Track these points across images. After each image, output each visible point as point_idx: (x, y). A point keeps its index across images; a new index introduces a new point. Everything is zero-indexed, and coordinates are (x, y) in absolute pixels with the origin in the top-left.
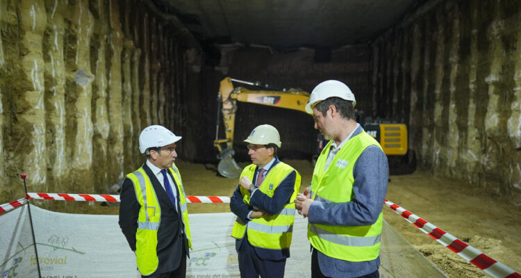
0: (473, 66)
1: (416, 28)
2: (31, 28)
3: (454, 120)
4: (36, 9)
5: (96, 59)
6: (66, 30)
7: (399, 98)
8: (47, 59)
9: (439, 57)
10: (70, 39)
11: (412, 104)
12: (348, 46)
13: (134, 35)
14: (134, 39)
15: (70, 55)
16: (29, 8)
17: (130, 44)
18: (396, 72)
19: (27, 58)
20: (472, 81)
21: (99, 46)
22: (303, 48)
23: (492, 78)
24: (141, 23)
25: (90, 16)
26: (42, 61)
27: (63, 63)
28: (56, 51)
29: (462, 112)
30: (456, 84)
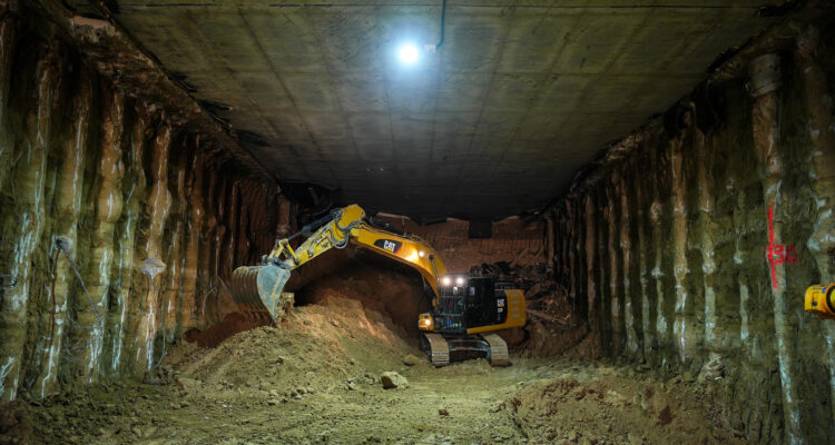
0: (642, 255)
1: (588, 201)
2: (106, 217)
3: (631, 324)
4: (114, 199)
5: (169, 243)
6: (140, 214)
7: (577, 292)
8: (117, 248)
9: (611, 241)
10: (144, 222)
11: (591, 300)
12: (515, 217)
13: (218, 209)
14: (217, 216)
15: (140, 241)
16: (107, 197)
17: (213, 222)
18: (571, 254)
19: (98, 251)
20: (642, 274)
21: (174, 228)
22: (449, 219)
23: (657, 272)
24: (228, 192)
25: (169, 196)
26: (112, 252)
27: (132, 252)
28: (127, 238)
29: (637, 313)
30: (630, 277)
